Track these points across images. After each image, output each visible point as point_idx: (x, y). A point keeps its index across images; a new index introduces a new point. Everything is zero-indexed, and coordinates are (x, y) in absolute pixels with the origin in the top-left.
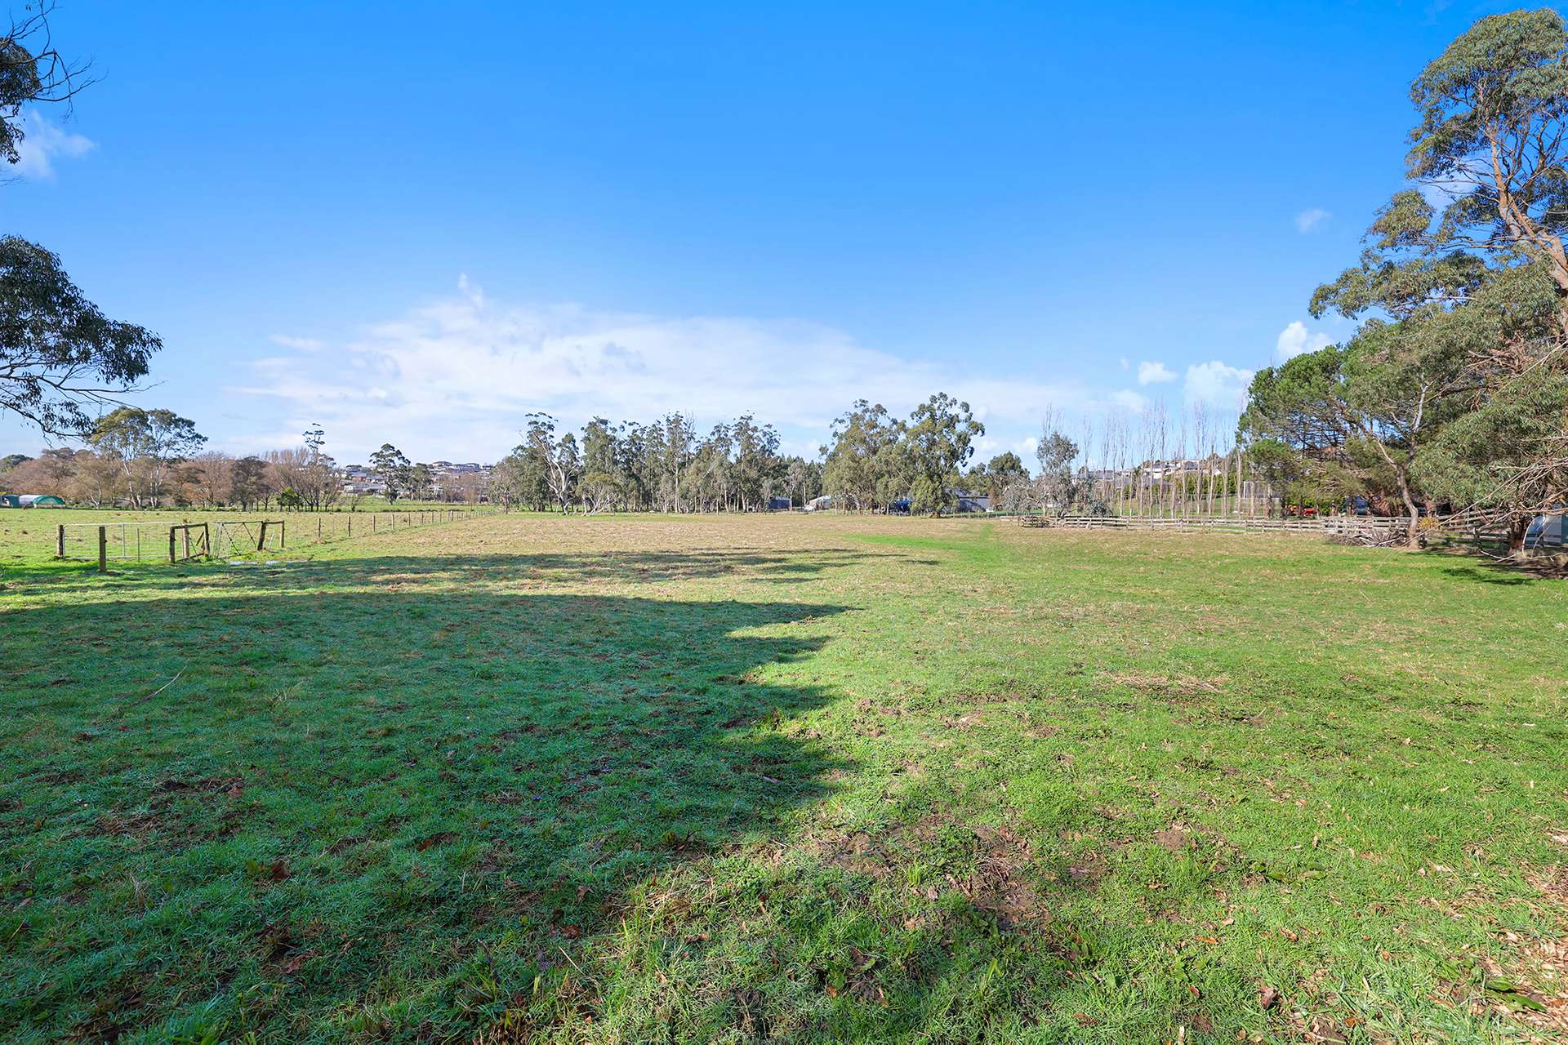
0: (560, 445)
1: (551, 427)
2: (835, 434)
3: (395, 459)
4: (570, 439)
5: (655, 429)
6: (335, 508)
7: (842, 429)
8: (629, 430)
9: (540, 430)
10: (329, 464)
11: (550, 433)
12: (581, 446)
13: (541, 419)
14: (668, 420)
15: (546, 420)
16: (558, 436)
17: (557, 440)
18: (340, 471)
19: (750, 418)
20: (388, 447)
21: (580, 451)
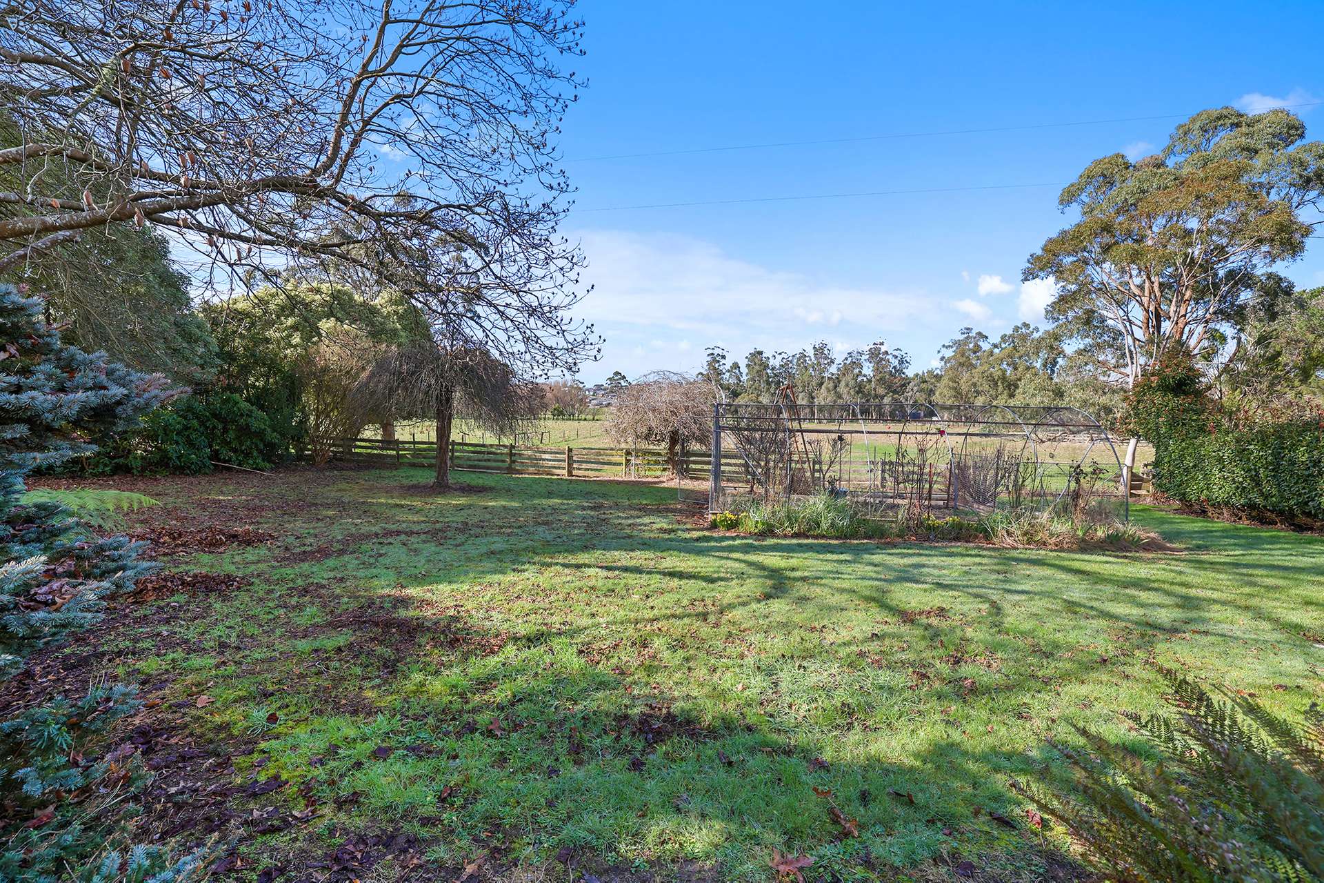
0: (728, 371)
1: (724, 357)
2: (942, 359)
3: (622, 382)
4: (736, 366)
5: (803, 356)
6: (583, 417)
7: (949, 353)
8: (779, 358)
9: (715, 360)
10: (581, 386)
11: (723, 361)
12: (744, 370)
13: (716, 352)
14: (814, 348)
15: (720, 352)
16: (728, 363)
17: (728, 367)
18: (589, 390)
19: (882, 344)
20: (617, 373)
21: (744, 375)
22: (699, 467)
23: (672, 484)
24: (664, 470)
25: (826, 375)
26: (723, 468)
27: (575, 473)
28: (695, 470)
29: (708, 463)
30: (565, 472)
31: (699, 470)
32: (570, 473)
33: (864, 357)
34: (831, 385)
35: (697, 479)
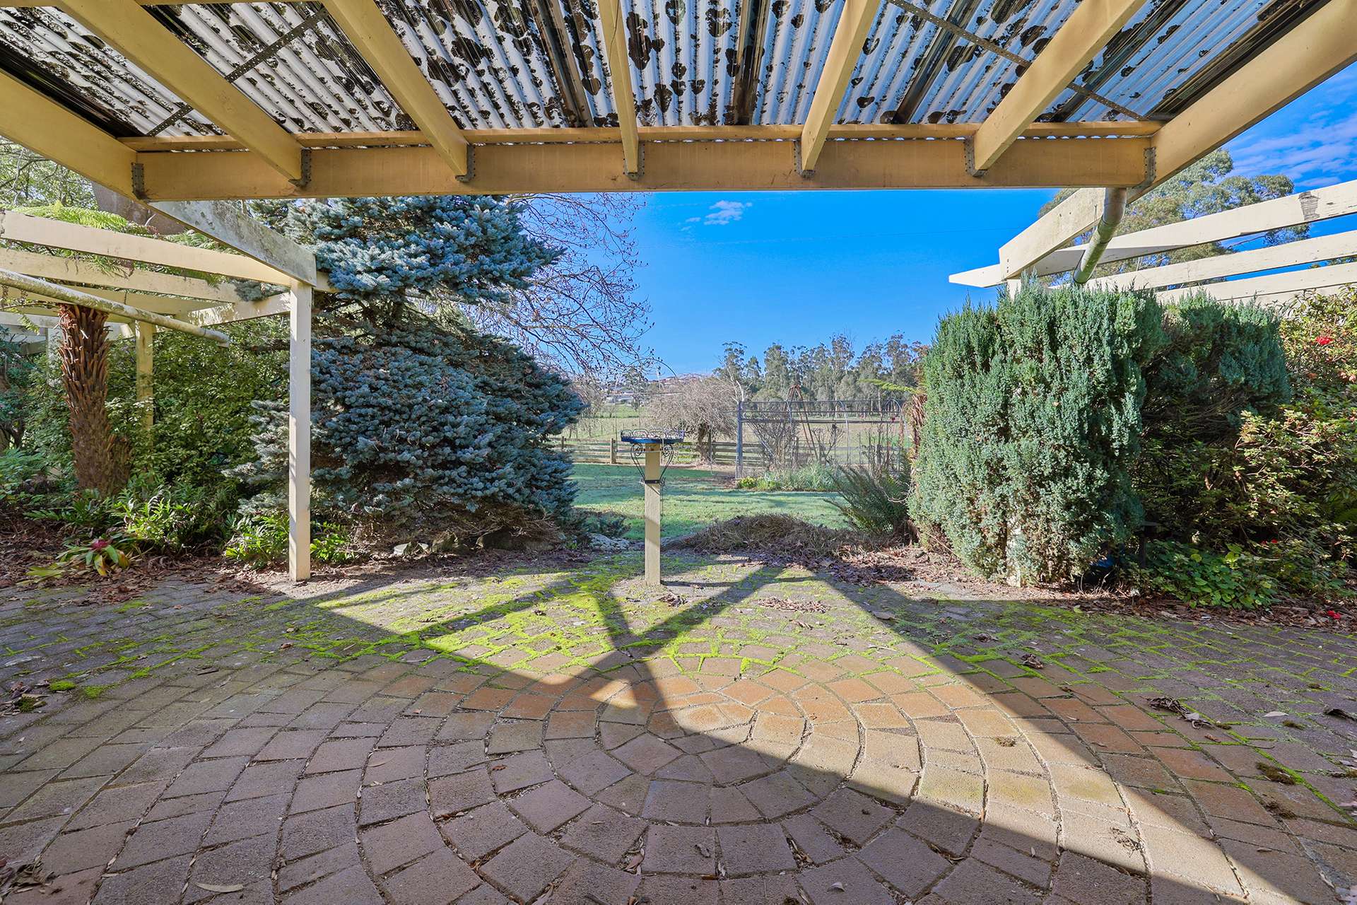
0: (747, 366)
1: (742, 352)
4: (754, 361)
5: (822, 350)
8: (798, 353)
9: (733, 355)
11: (741, 356)
12: (763, 365)
13: (734, 347)
14: (833, 341)
15: (738, 347)
16: (746, 359)
17: (746, 362)
19: (901, 337)
21: (762, 370)
22: (723, 454)
23: (702, 468)
24: (695, 456)
25: (846, 368)
26: (744, 455)
27: (618, 461)
28: (720, 457)
29: (734, 451)
30: (610, 460)
31: (725, 457)
32: (614, 461)
33: (883, 351)
34: (850, 379)
35: (723, 464)
